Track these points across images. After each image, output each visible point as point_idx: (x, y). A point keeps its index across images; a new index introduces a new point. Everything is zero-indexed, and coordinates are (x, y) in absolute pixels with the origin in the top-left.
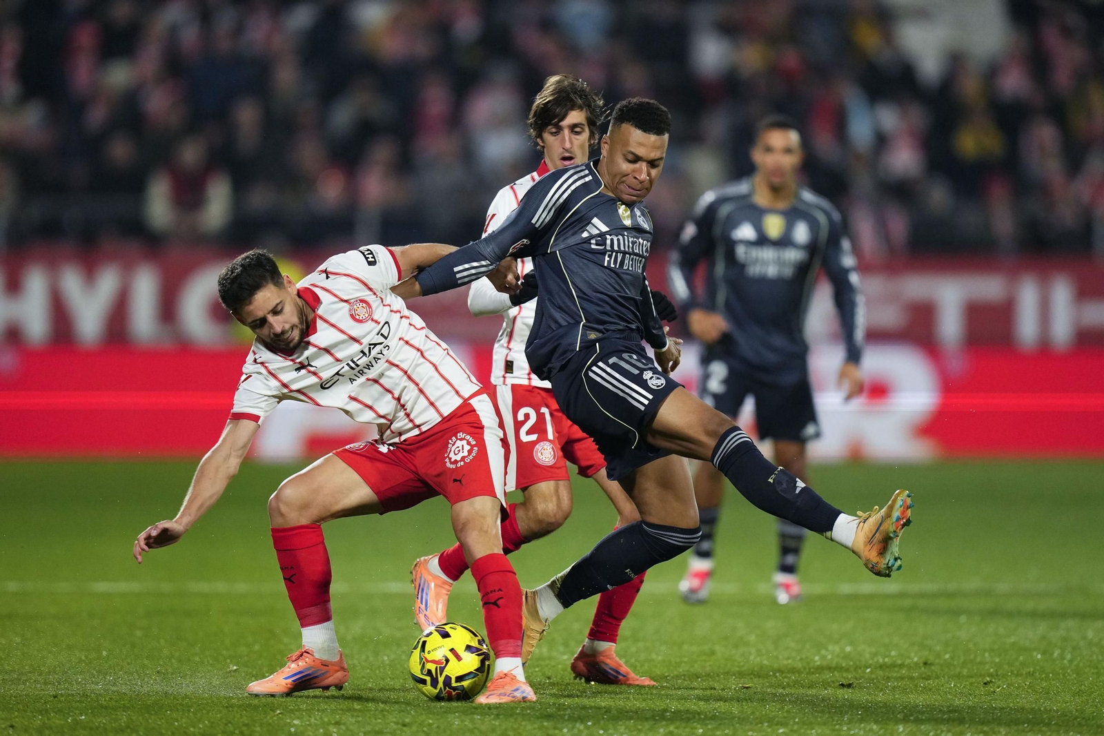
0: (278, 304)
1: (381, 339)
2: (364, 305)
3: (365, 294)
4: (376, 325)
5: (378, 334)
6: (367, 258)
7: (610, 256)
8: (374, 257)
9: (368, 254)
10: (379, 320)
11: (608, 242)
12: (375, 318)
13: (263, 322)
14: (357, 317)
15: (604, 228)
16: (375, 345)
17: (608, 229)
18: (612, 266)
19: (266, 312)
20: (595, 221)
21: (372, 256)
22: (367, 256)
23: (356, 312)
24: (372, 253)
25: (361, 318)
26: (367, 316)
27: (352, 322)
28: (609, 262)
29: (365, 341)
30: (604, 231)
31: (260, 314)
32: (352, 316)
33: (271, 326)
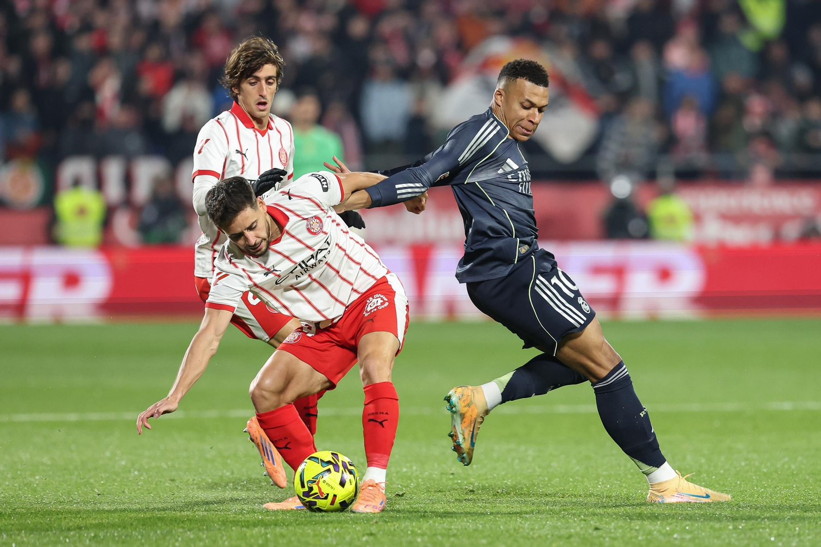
0: (253, 223)
1: (326, 246)
2: (318, 221)
3: (318, 212)
4: (325, 236)
5: (325, 242)
6: (323, 185)
7: (522, 186)
8: (327, 184)
9: (324, 181)
10: (327, 232)
11: (520, 176)
12: (324, 230)
13: (241, 235)
14: (312, 230)
15: (515, 167)
16: (322, 250)
17: (518, 167)
18: (524, 192)
19: (244, 228)
20: (509, 161)
21: (326, 183)
22: (323, 183)
23: (312, 226)
24: (325, 181)
25: (315, 231)
26: (319, 229)
27: (308, 234)
28: (522, 190)
29: (316, 248)
30: (515, 169)
31: (239, 230)
32: (309, 230)
33: (246, 239)
